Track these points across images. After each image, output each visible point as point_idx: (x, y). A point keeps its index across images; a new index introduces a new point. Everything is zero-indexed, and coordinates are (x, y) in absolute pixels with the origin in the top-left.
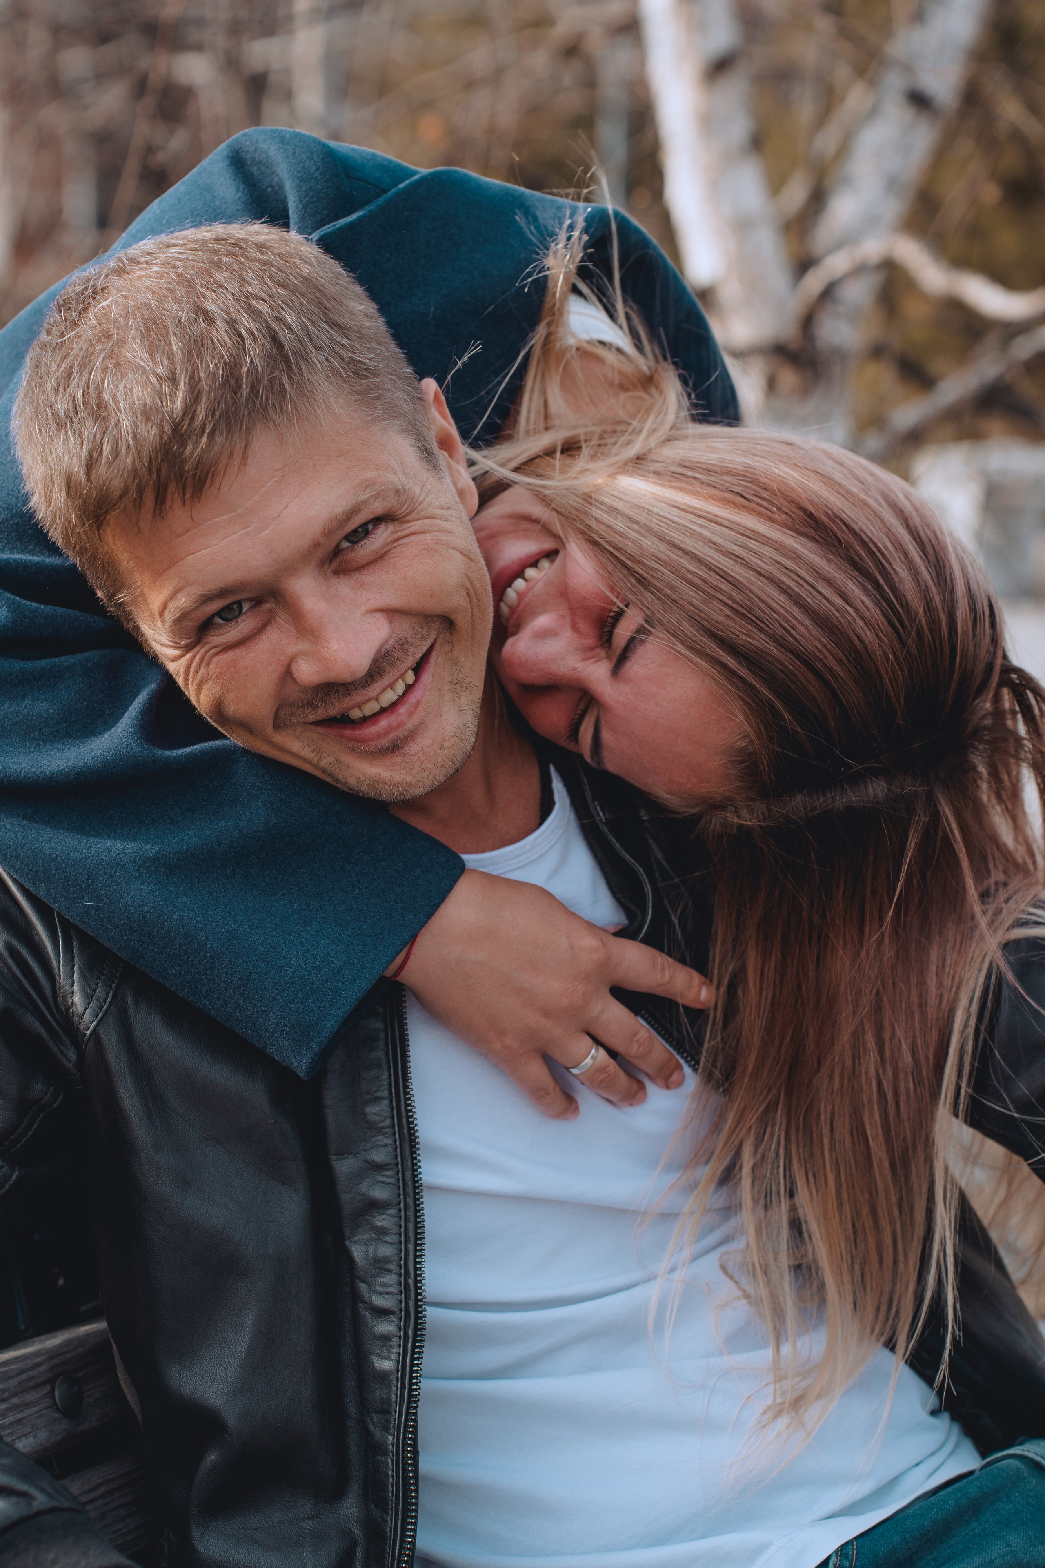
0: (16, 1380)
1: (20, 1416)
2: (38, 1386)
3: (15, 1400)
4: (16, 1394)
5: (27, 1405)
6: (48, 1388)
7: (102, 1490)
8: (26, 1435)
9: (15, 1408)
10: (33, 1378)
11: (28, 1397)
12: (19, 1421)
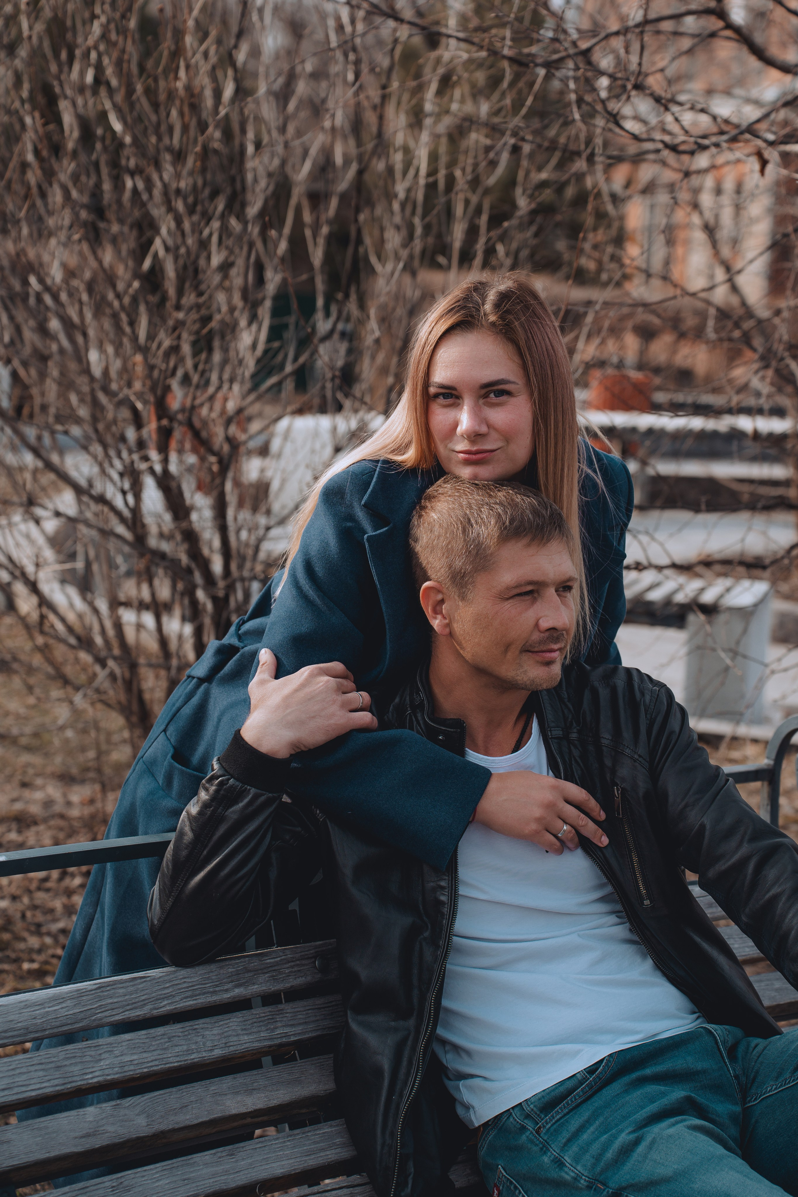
0: (299, 954)
1: (299, 969)
2: (308, 958)
3: (298, 962)
4: (298, 960)
5: (304, 965)
6: (313, 960)
7: (334, 1003)
8: (302, 977)
9: (298, 965)
10: (307, 955)
11: (304, 962)
12: (299, 971)
